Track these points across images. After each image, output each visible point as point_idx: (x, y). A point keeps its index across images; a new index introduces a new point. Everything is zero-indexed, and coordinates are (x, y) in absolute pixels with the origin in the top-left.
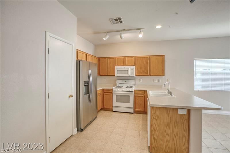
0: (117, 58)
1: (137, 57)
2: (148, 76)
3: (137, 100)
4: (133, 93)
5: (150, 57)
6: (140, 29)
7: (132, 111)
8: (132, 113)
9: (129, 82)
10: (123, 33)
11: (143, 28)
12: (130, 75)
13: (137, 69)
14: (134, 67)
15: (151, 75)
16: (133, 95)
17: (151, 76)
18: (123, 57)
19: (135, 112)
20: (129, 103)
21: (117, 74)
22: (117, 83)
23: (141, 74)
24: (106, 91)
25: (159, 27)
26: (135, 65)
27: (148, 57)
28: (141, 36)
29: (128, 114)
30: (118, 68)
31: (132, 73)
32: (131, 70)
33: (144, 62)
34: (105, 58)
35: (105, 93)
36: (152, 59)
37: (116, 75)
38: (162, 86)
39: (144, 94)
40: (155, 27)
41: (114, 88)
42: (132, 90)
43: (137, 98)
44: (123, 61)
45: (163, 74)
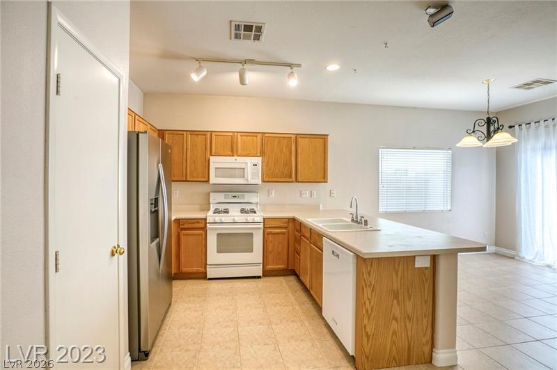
0: (213, 134)
1: (266, 135)
2: (292, 182)
3: (271, 242)
4: (261, 226)
5: (296, 138)
6: (290, 65)
7: (258, 271)
8: (259, 277)
9: (244, 198)
10: (249, 70)
11: (299, 65)
12: (249, 179)
13: (267, 166)
14: (258, 160)
16: (262, 231)
17: (298, 182)
18: (231, 134)
19: (267, 273)
20: (252, 252)
21: (216, 177)
22: (211, 201)
23: (277, 177)
24: (186, 226)
25: (333, 67)
26: (262, 154)
27: (293, 137)
28: (293, 83)
29: (250, 280)
30: (215, 162)
31: (254, 175)
32: (251, 168)
33: (284, 150)
34: (178, 133)
35: (183, 229)
36: (301, 141)
37: (213, 180)
38: (319, 206)
39: (286, 228)
40: (325, 68)
41: (210, 216)
42: (258, 217)
43: (270, 237)
44: (232, 145)
45: (324, 178)
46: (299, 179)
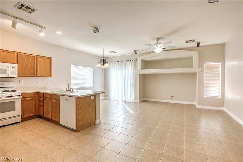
3: (26, 104)
4: (21, 97)
5: (37, 57)
7: (19, 119)
8: (19, 122)
9: (4, 85)
11: (45, 28)
12: (9, 75)
13: (20, 69)
14: (16, 65)
16: (21, 99)
19: (24, 120)
20: (15, 110)
23: (27, 74)
25: (59, 33)
28: (42, 34)
29: (16, 124)
31: (13, 73)
33: (30, 62)
36: (39, 59)
38: (47, 87)
39: (34, 97)
40: (56, 32)
42: (19, 93)
43: (25, 102)
45: (50, 75)
46: (38, 75)
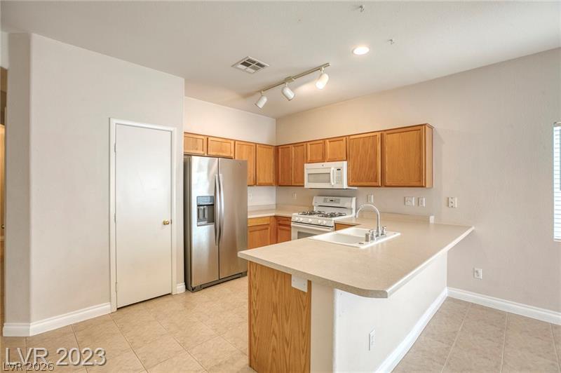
0: (308, 144)
1: (351, 137)
2: (379, 186)
5: (382, 136)
6: (319, 69)
9: (339, 203)
11: (327, 65)
12: (333, 184)
13: (352, 170)
15: (388, 184)
17: (386, 186)
18: (321, 141)
21: (309, 182)
22: (313, 204)
23: (362, 181)
24: (281, 222)
25: (361, 50)
26: (348, 158)
27: (379, 134)
28: (320, 85)
30: (309, 168)
32: (337, 173)
33: (369, 151)
34: (286, 147)
35: (280, 225)
36: (388, 138)
37: (307, 185)
40: (352, 52)
41: (296, 217)
44: (322, 150)
